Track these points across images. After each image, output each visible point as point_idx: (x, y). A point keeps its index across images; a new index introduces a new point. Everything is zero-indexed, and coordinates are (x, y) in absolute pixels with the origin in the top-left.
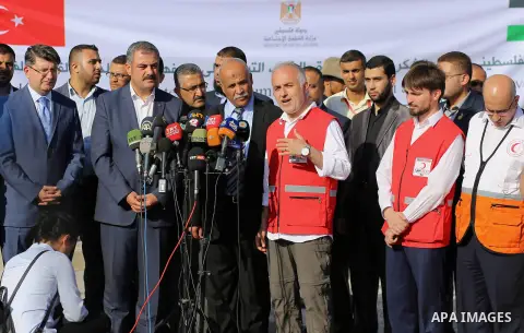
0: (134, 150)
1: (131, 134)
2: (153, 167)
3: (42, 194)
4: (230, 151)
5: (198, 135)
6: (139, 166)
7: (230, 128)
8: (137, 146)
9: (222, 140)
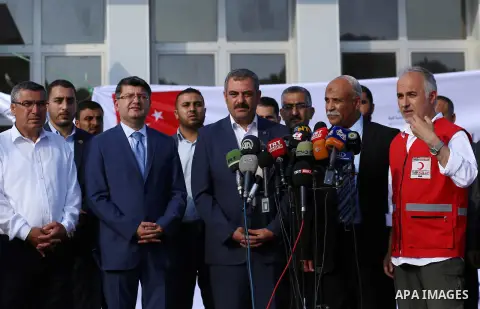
0: (234, 172)
1: (230, 155)
2: (255, 186)
3: (140, 230)
4: (339, 164)
5: (303, 148)
6: (240, 188)
7: (339, 138)
8: (236, 167)
9: (330, 152)
